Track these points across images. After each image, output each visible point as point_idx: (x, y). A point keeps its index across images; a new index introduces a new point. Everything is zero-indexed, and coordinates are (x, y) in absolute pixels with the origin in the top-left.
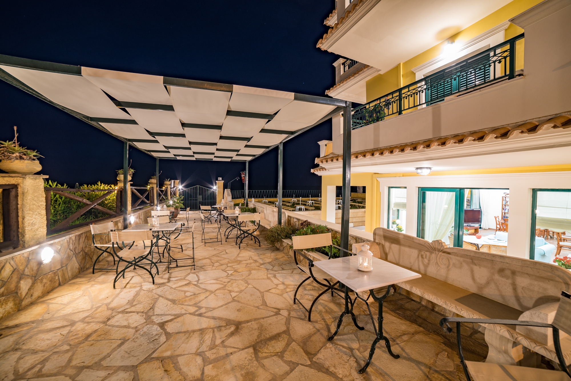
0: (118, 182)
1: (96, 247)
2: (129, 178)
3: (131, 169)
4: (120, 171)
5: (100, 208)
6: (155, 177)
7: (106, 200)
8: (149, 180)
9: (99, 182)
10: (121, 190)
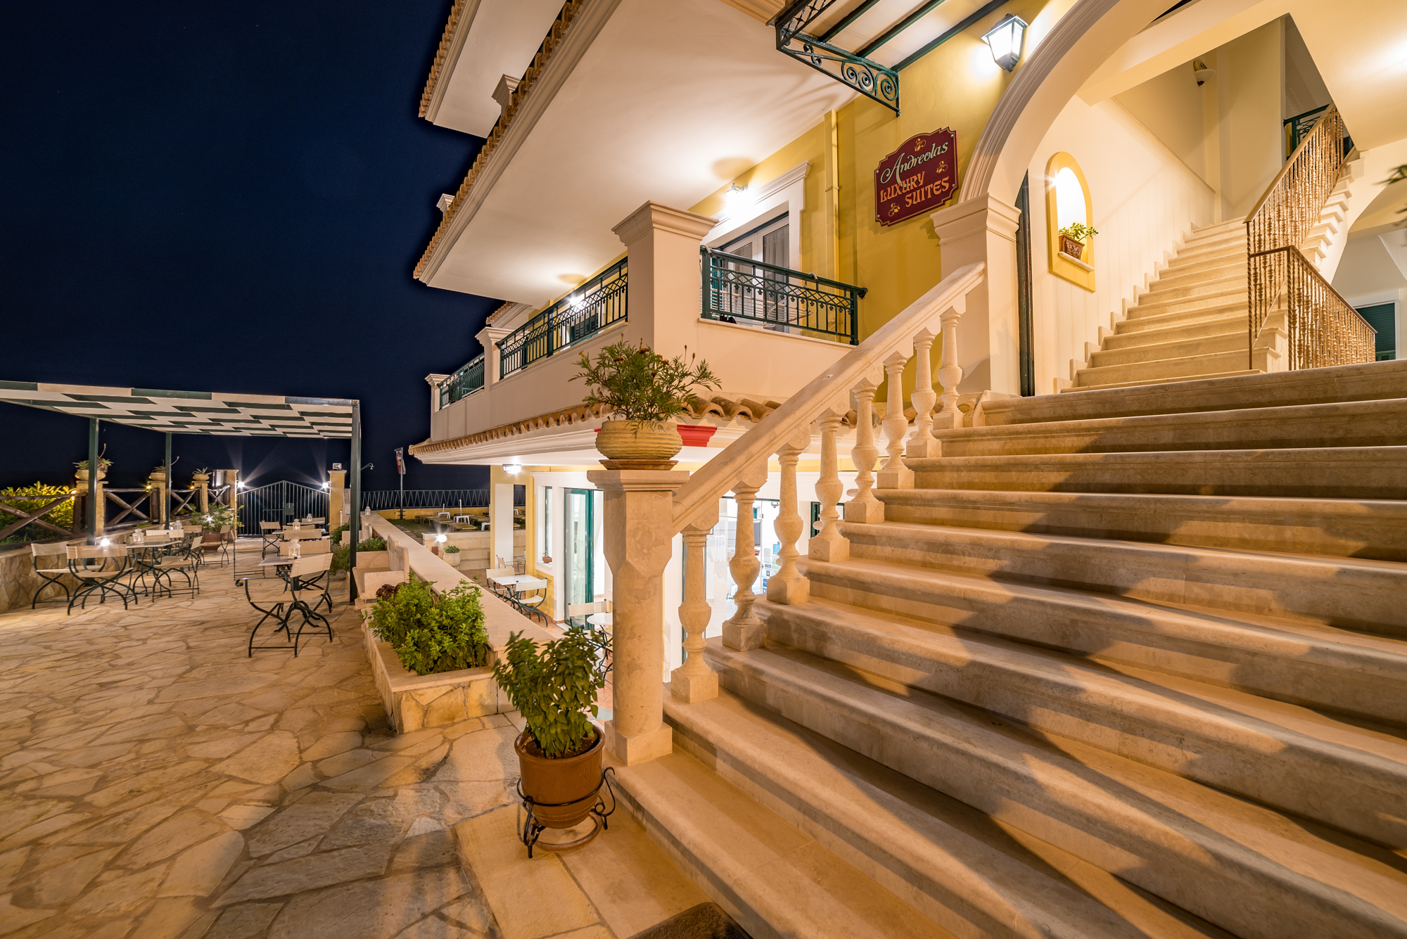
0: (77, 482)
1: (39, 573)
2: (101, 474)
3: (104, 460)
4: (82, 464)
5: (43, 523)
6: (163, 468)
7: (53, 512)
8: (149, 474)
9: (39, 483)
10: (84, 495)
